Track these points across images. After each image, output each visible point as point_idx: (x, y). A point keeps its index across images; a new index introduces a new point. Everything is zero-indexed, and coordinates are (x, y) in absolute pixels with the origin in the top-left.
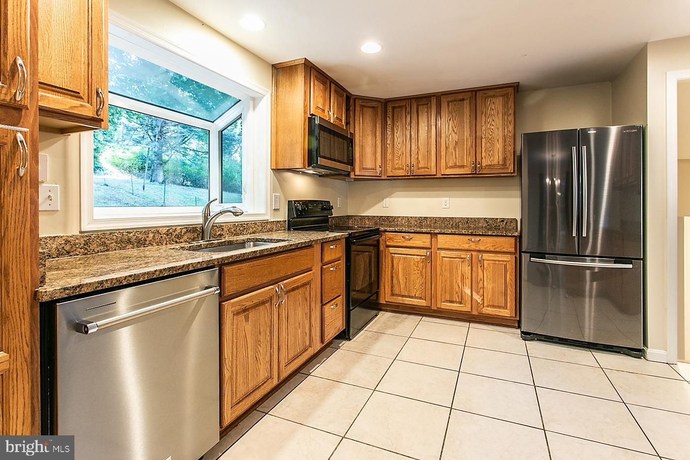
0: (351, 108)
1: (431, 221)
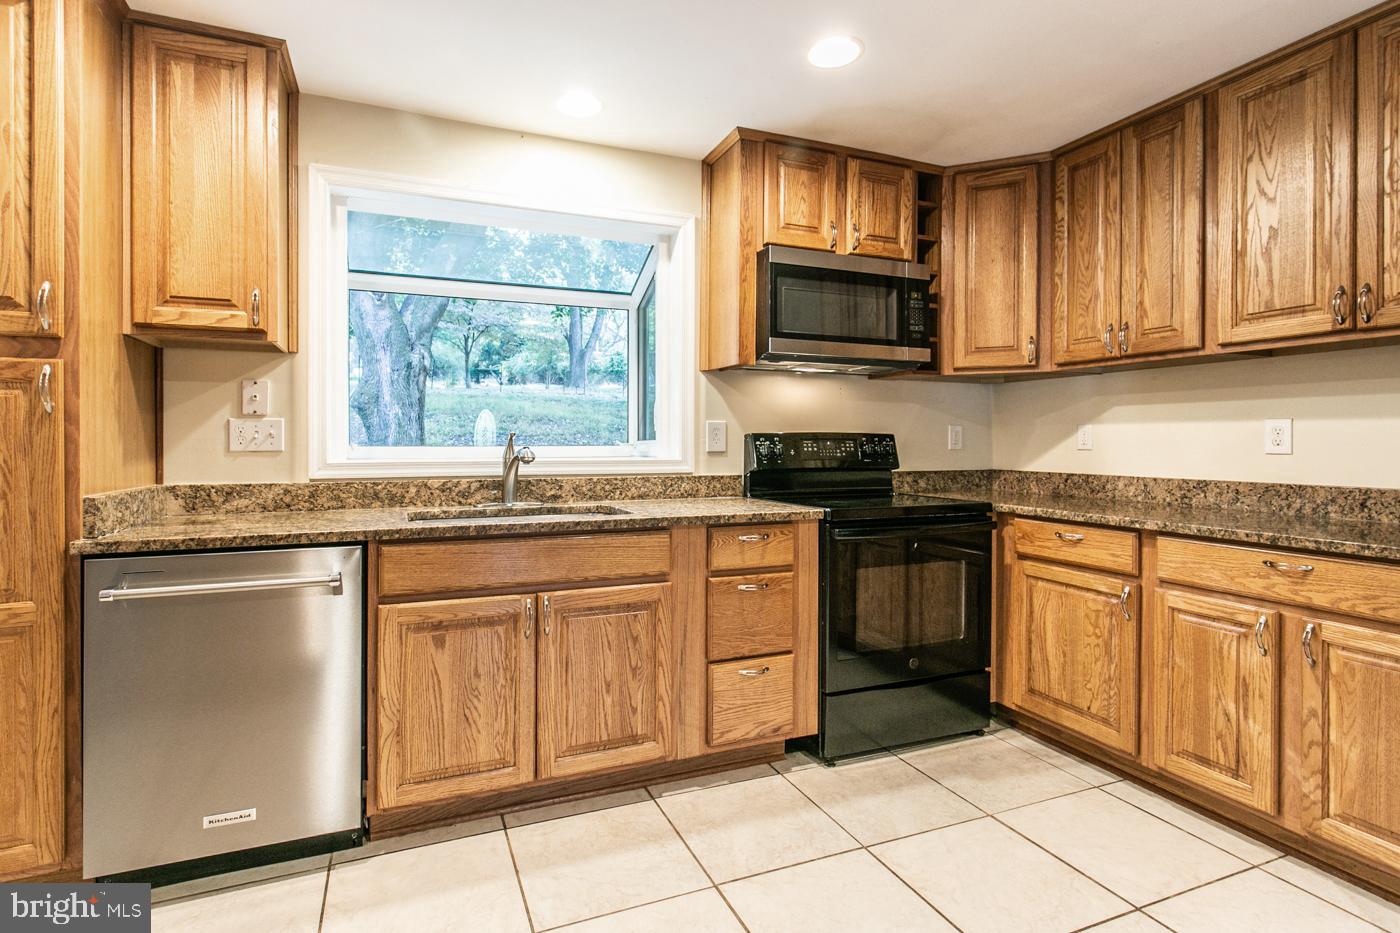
0: (944, 202)
1: (1221, 494)
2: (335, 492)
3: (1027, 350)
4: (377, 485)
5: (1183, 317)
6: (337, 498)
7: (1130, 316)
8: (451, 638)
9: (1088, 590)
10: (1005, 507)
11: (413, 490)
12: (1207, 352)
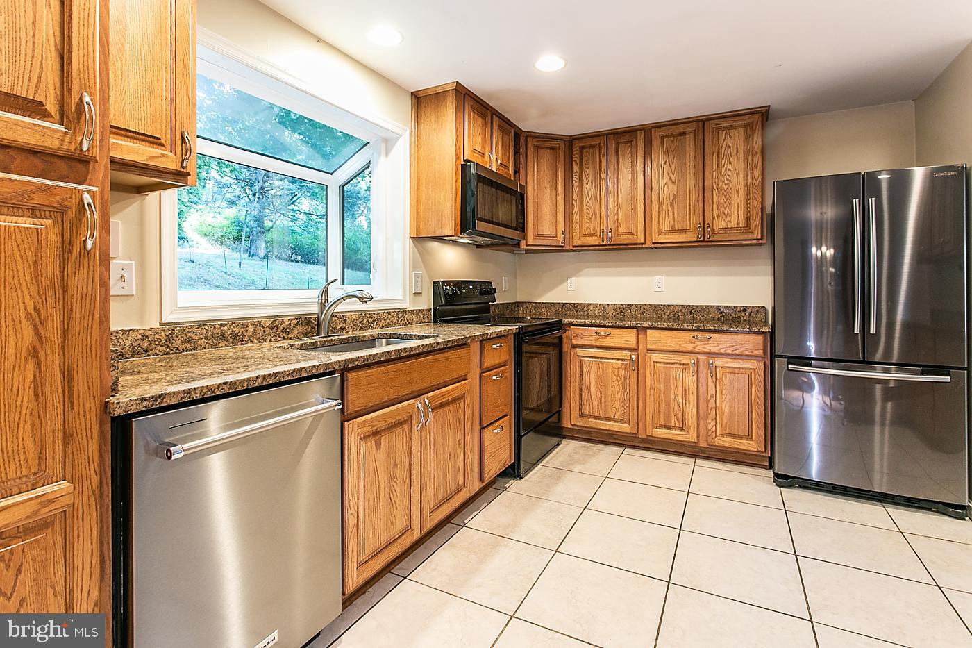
0: (521, 150)
1: (637, 310)
2: (189, 335)
3: (560, 237)
4: (223, 325)
5: (637, 228)
6: (191, 340)
7: (612, 225)
8: (385, 440)
9: (612, 359)
10: (566, 321)
11: (251, 329)
12: (646, 246)
